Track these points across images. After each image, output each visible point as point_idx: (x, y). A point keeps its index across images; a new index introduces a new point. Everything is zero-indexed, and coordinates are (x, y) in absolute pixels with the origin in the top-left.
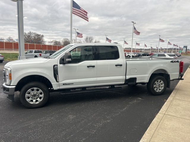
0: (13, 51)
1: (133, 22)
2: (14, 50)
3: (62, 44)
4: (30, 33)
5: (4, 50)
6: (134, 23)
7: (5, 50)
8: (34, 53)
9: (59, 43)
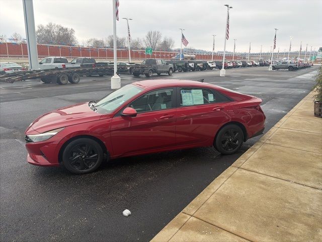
0: (23, 58)
1: (227, 6)
2: (25, 57)
3: (107, 46)
4: (50, 26)
5: (7, 57)
6: (229, 7)
7: (9, 57)
8: (54, 62)
9: (102, 43)
